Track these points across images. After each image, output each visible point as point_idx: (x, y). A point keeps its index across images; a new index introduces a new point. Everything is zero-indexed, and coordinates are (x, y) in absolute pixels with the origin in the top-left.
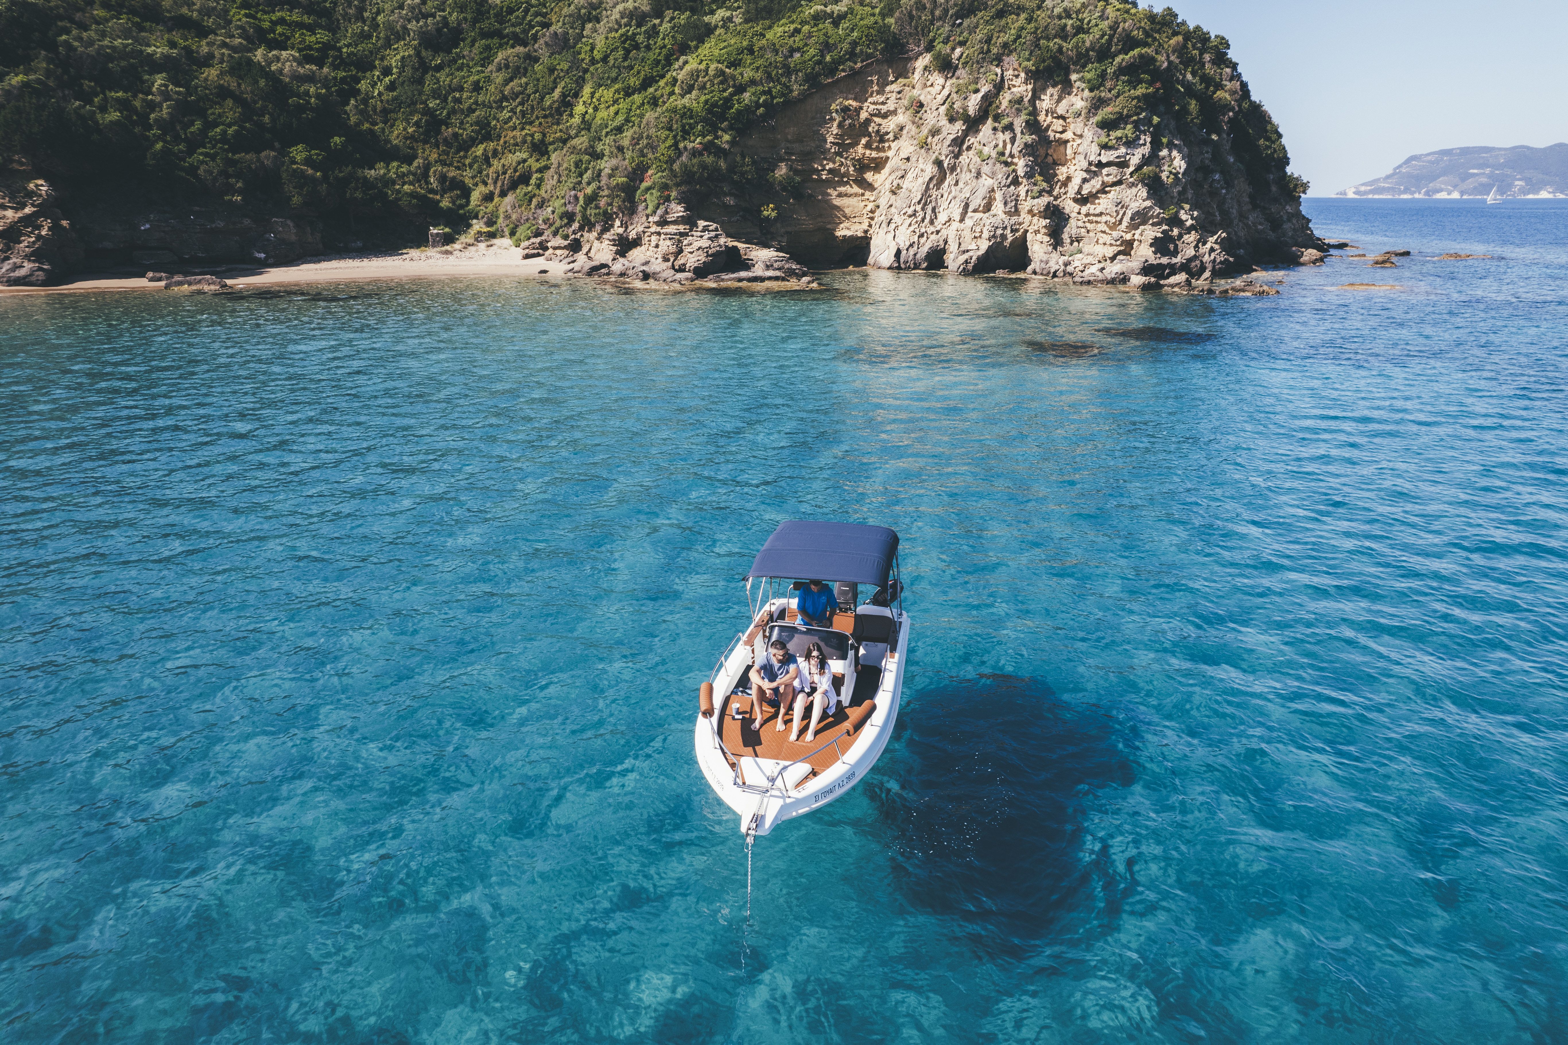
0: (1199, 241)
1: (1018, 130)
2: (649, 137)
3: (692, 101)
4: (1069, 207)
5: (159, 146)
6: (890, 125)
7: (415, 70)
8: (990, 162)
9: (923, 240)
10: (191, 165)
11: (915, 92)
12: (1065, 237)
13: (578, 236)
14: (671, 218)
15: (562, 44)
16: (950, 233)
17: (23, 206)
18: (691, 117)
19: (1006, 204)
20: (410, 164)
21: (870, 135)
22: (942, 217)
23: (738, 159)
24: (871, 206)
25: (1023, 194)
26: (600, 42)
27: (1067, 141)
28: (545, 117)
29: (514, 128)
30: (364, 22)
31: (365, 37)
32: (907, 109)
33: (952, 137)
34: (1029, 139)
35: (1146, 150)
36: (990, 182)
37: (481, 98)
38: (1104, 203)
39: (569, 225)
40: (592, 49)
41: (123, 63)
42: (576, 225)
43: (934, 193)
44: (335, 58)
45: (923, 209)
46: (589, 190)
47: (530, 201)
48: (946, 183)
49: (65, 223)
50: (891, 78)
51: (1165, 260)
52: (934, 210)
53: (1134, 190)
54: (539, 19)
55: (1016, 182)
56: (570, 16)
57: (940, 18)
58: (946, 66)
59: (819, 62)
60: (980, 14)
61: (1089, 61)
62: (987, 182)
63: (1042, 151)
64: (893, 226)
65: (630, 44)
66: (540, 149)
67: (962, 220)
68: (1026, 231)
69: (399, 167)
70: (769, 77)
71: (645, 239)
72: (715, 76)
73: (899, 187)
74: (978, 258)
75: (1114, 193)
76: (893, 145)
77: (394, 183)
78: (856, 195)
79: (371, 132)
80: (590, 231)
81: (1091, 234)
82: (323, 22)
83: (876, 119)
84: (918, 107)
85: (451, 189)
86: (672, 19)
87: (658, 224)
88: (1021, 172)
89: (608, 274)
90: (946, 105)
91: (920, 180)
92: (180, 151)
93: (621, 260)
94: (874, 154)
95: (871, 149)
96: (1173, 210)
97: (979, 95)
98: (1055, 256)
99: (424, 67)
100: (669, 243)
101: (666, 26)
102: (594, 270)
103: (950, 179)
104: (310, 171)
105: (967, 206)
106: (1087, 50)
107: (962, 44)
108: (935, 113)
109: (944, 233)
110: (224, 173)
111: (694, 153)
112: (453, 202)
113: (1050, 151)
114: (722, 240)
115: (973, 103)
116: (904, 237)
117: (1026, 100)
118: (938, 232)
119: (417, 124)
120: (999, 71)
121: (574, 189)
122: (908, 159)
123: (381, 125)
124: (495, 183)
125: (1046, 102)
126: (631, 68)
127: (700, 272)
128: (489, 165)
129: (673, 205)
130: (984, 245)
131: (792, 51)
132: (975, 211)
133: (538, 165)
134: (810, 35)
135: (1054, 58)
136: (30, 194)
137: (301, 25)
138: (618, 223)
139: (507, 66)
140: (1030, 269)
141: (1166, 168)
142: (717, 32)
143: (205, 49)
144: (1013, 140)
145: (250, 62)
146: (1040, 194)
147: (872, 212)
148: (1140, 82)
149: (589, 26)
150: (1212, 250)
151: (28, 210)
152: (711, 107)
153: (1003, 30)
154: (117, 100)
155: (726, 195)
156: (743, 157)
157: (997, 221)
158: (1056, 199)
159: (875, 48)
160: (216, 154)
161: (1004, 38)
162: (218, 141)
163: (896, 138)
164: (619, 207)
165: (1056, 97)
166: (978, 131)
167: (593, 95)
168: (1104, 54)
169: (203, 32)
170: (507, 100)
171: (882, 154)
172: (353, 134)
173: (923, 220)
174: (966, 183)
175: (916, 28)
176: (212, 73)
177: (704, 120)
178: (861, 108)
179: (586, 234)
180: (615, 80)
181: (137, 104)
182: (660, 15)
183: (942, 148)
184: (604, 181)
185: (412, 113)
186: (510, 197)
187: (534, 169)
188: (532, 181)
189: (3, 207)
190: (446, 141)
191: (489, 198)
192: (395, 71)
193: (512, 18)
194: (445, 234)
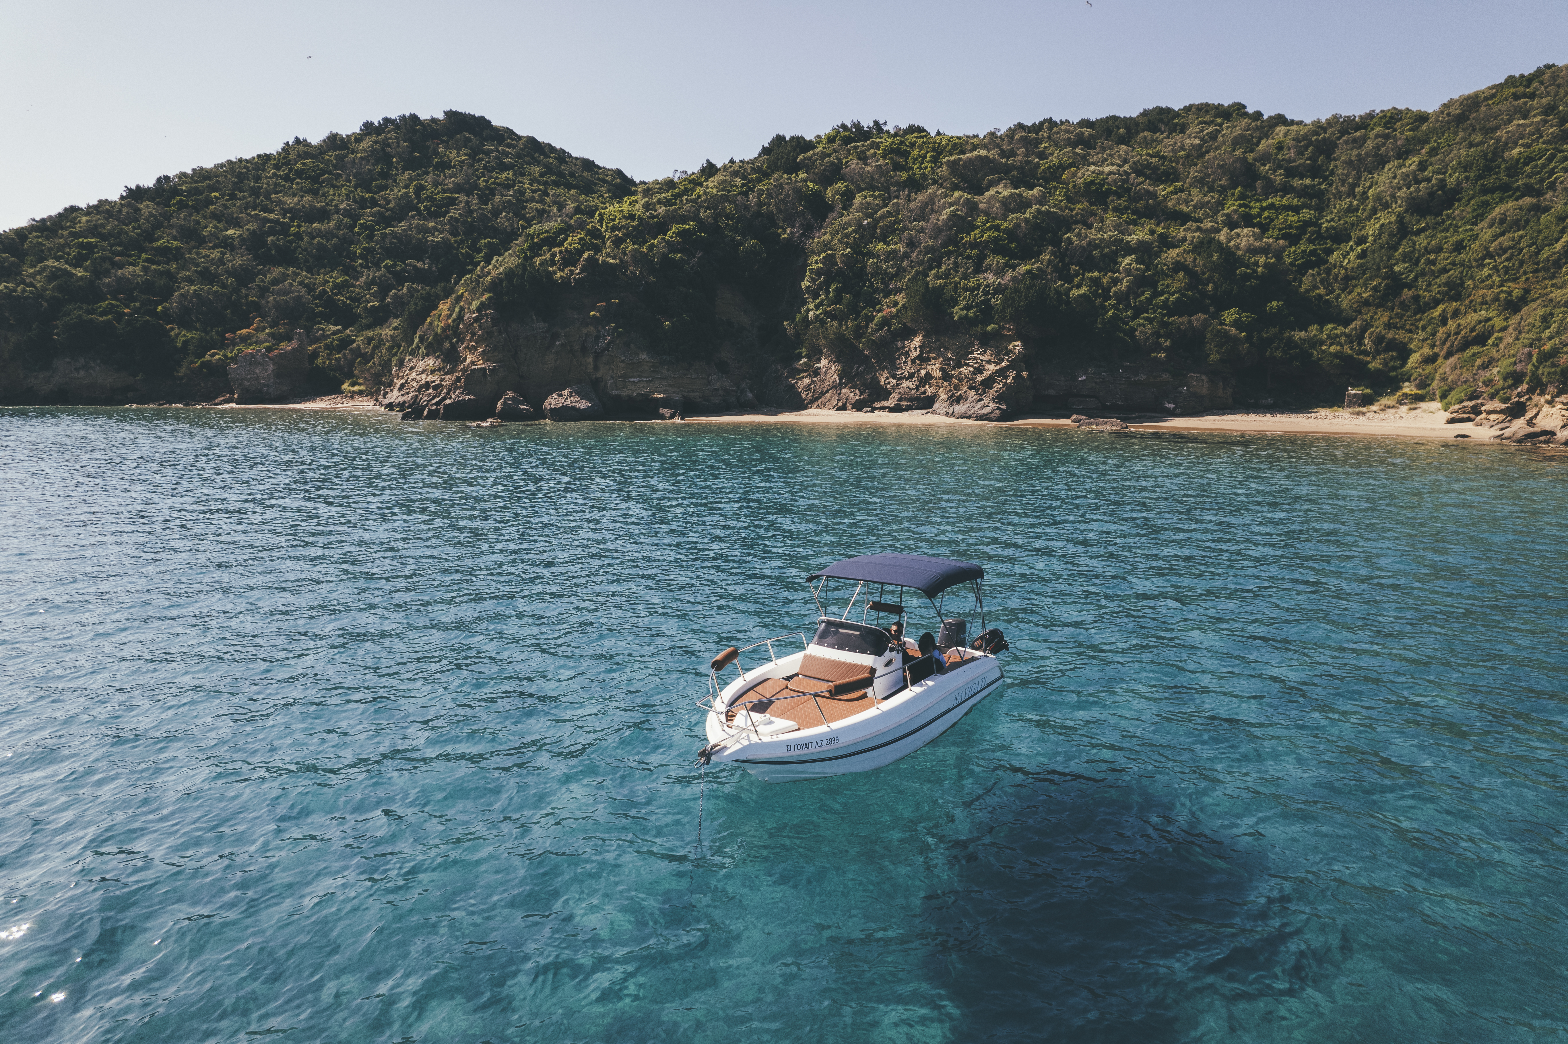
5: (1110, 313)
7: (1391, 235)
13: (1523, 399)
20: (1346, 326)
29: (1491, 287)
30: (1354, 197)
31: (1351, 210)
37: (1460, 257)
39: (1515, 385)
41: (1105, 251)
42: (1523, 387)
44: (1313, 233)
46: (1547, 347)
47: (1475, 363)
66: (1516, 306)
69: (1334, 328)
79: (1321, 297)
80: (1542, 393)
82: (1313, 202)
85: (1387, 350)
89: (1548, 442)
92: (1126, 316)
99: (1402, 232)
102: (1531, 437)
104: (1234, 331)
110: (1157, 335)
112: (1386, 364)
119: (1375, 289)
121: (1531, 345)
123: (1336, 292)
124: (1444, 344)
128: (1444, 325)
137: (1288, 208)
143: (1182, 234)
151: (1003, 365)
160: (1155, 318)
162: (1159, 307)
169: (1185, 220)
172: (1297, 301)
176: (1177, 252)
186: (1453, 360)
187: (1497, 328)
188: (1490, 342)
189: (989, 362)
190: (1404, 306)
191: (1430, 360)
192: (1370, 239)
193: (1528, 169)
194: (1363, 395)
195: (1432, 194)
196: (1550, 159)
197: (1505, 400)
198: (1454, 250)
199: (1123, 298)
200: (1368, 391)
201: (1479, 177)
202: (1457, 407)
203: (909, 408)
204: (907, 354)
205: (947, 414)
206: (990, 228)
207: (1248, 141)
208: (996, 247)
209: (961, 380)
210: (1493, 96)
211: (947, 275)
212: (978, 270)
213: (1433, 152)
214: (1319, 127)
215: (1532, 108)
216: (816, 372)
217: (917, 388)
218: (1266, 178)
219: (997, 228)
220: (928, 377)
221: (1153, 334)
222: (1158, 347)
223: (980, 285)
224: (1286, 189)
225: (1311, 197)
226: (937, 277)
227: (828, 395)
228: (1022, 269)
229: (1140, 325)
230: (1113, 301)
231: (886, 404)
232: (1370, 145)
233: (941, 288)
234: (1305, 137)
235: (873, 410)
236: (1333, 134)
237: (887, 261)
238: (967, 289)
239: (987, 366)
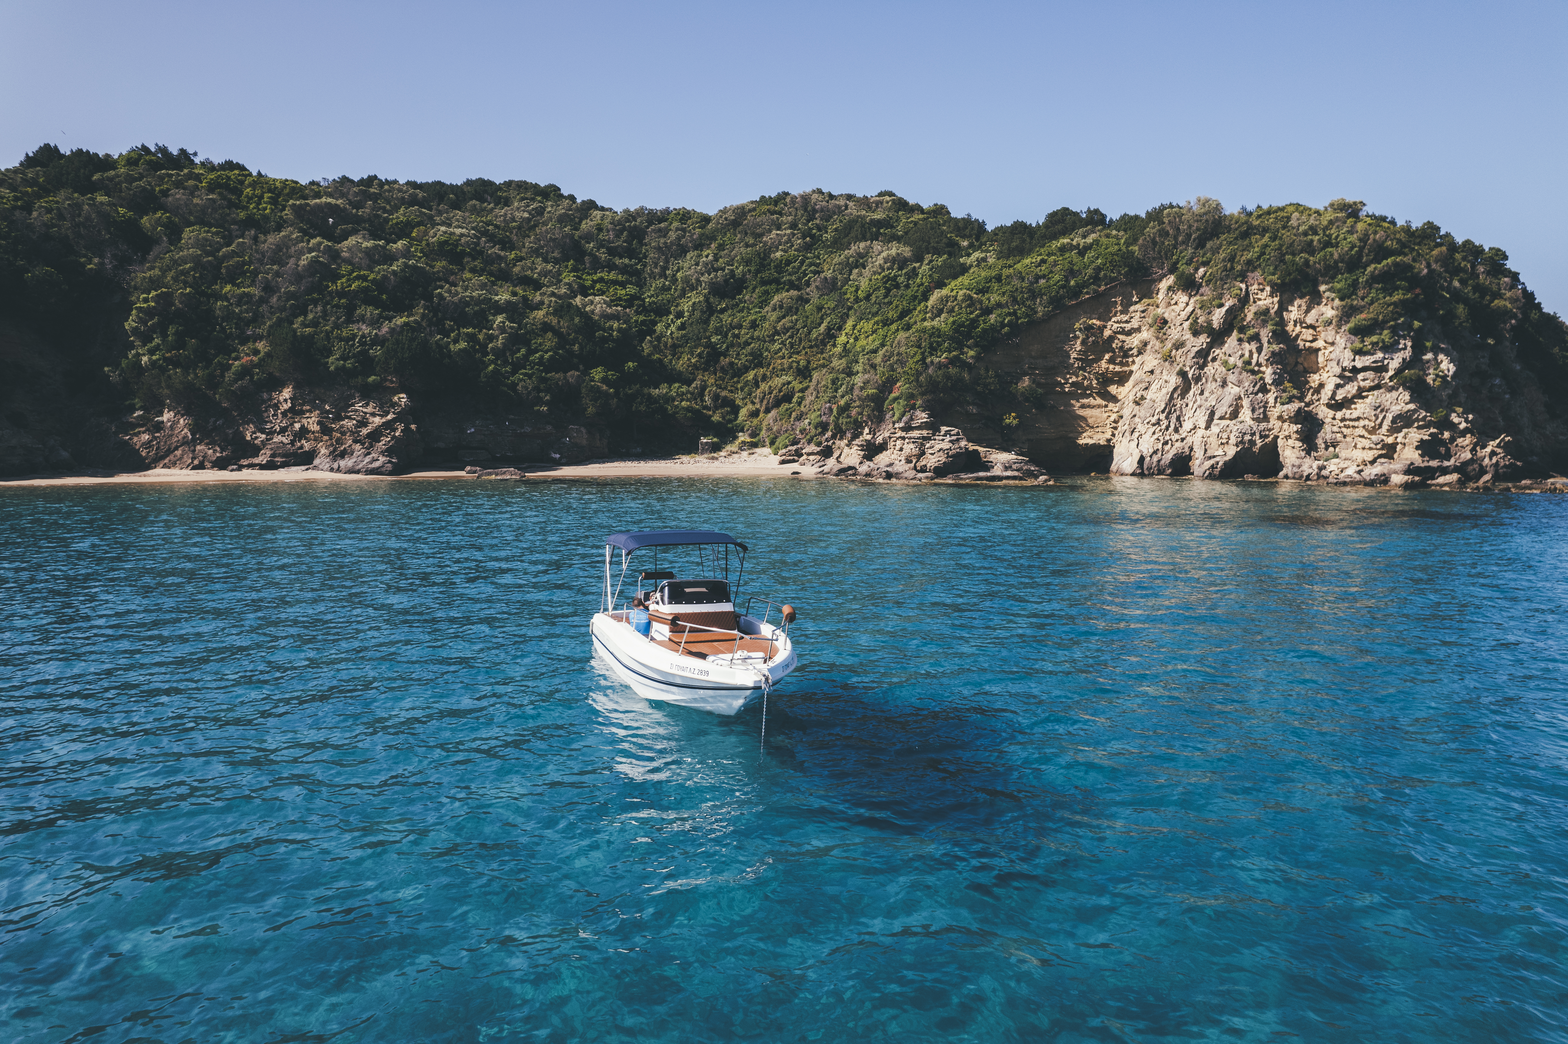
0: (1475, 445)
1: (1265, 340)
2: (899, 354)
3: (941, 323)
4: (1323, 412)
5: (491, 368)
6: (1134, 341)
7: (703, 312)
8: (1236, 371)
9: (1167, 448)
10: (513, 382)
11: (1160, 311)
12: (1320, 442)
13: (830, 443)
14: (914, 424)
15: (831, 287)
16: (1196, 440)
17: (388, 413)
18: (939, 337)
19: (1253, 411)
20: (689, 386)
21: (1113, 351)
22: (1187, 425)
23: (982, 372)
24: (1114, 417)
25: (1271, 401)
26: (864, 284)
27: (1319, 349)
28: (811, 347)
29: (783, 358)
30: (666, 278)
31: (665, 289)
32: (1151, 326)
33: (1196, 349)
34: (1276, 347)
35: (1407, 354)
36: (1236, 390)
37: (756, 334)
38: (1361, 408)
39: (823, 433)
40: (857, 291)
41: (476, 308)
42: (829, 434)
43: (1179, 402)
44: (639, 306)
45: (1167, 418)
46: (842, 402)
47: (790, 416)
48: (1191, 393)
49: (413, 427)
50: (1135, 299)
51: (1434, 463)
52: (1178, 418)
53: (1394, 394)
54: (813, 268)
55: (1264, 390)
56: (839, 264)
57: (1183, 243)
58: (1189, 285)
59: (1063, 287)
60: (1223, 237)
61: (1338, 271)
62: (1233, 390)
63: (1291, 360)
64: (1136, 434)
65: (891, 284)
66: (804, 373)
67: (1208, 427)
68: (1276, 437)
69: (680, 387)
70: (1015, 301)
71: (891, 444)
72: (963, 301)
73: (1143, 398)
74: (1225, 463)
75: (1372, 398)
76: (1137, 360)
77: (674, 400)
78: (1099, 406)
79: (660, 361)
80: (841, 439)
81: (1348, 439)
82: (634, 279)
83: (1121, 337)
84: (1162, 323)
85: (723, 406)
86: (931, 261)
87: (902, 429)
88: (1269, 379)
89: (854, 475)
90: (1190, 320)
91: (1164, 391)
92: (506, 372)
93: (868, 463)
94: (1118, 369)
95: (1115, 364)
96: (1442, 412)
97: (1224, 309)
98: (1308, 461)
99: (710, 310)
100: (912, 446)
101: (925, 267)
102: (842, 471)
103: (1194, 389)
104: (605, 387)
105: (1212, 414)
106: (1336, 262)
107: (1205, 264)
108: (1179, 329)
109: (1189, 440)
110: (537, 389)
111: (940, 366)
112: (723, 418)
113: (1300, 360)
114: (963, 443)
115: (1218, 317)
116: (1148, 444)
117: (1272, 311)
118: (1183, 440)
119: (700, 355)
120: (1243, 286)
121: (829, 402)
122: (1152, 372)
123: (670, 357)
124: (762, 401)
125: (1294, 313)
126: (891, 303)
127: (940, 471)
128: (758, 387)
129: (918, 413)
130: (1231, 451)
131: (1038, 278)
132: (1221, 418)
133: (801, 386)
134: (1055, 263)
135: (1300, 271)
136: (394, 405)
137: (615, 282)
138: (867, 430)
139: (781, 307)
140: (1281, 474)
141: (1431, 371)
142: (971, 271)
143: (538, 298)
144: (1259, 350)
145: (570, 305)
146: (1290, 400)
147: (1115, 422)
148: (1397, 288)
149: (855, 271)
150: (1493, 454)
151: (390, 417)
152: (957, 327)
153: (1247, 248)
154: (467, 334)
155: (969, 404)
156: (987, 370)
157: (1245, 427)
158: (1308, 405)
159: (1119, 272)
160: (533, 374)
161: (1249, 255)
162: (536, 364)
163: (1140, 353)
164: (869, 416)
165: (1304, 308)
166: (1223, 343)
167: (854, 326)
168: (1354, 264)
169: (537, 286)
170: (779, 334)
171: (1126, 369)
172: (645, 363)
173: (1167, 428)
174: (1212, 393)
175: (1159, 252)
176: (540, 314)
177: (951, 338)
178: (1105, 327)
179: (837, 442)
180: (875, 314)
181: (481, 337)
182: (920, 260)
183: (1186, 360)
184: (856, 392)
185: (696, 347)
186: (773, 413)
187: (797, 389)
188: (794, 400)
189: (373, 415)
190: (723, 369)
191: (755, 414)
192: (686, 314)
193: (790, 268)
194: (713, 443)
195: (726, 281)
196: (802, 263)
197: (819, 444)
198: (751, 327)
199: (499, 353)
200: (715, 440)
201: (758, 272)
202: (784, 451)
203: (284, 465)
204: (276, 407)
205: (332, 470)
206: (358, 278)
207: (572, 220)
208: (367, 297)
209: (343, 434)
210: (754, 209)
211: (315, 324)
212: (350, 320)
213: (721, 247)
214: (630, 216)
215: (783, 223)
216: (159, 426)
217: (292, 443)
218: (591, 254)
219: (364, 278)
220: (304, 432)
221: (534, 389)
222: (540, 402)
223: (354, 336)
224: (611, 267)
225: (631, 274)
226: (304, 325)
227: (178, 453)
228: (400, 321)
229: (521, 380)
230: (491, 357)
231: (256, 461)
232: (673, 235)
233: (311, 336)
234: (619, 222)
235: (240, 468)
236: (641, 222)
237: (239, 304)
238: (341, 339)
239: (371, 419)
